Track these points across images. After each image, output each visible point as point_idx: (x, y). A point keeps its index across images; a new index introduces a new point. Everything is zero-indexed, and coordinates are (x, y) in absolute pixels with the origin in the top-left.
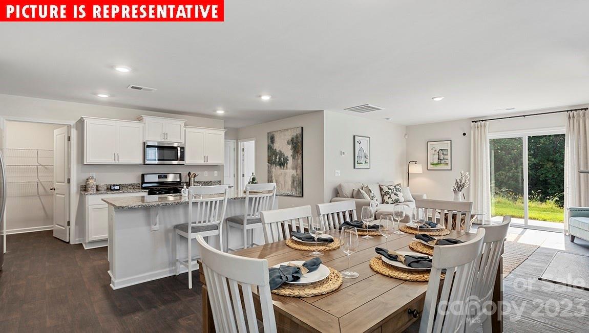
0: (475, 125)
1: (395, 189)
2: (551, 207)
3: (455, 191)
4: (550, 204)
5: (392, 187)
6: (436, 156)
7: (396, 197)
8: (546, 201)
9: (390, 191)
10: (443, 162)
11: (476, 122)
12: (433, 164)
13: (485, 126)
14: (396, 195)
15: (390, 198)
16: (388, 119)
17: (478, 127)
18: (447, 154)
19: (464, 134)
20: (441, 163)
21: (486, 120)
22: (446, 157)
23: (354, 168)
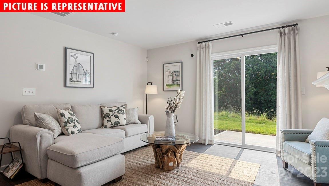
0: (200, 46)
1: (117, 111)
2: (263, 119)
3: (167, 113)
4: (263, 117)
5: (114, 109)
6: (170, 78)
7: (116, 120)
8: (261, 115)
9: (111, 113)
10: (176, 83)
11: (202, 42)
12: (167, 85)
13: (209, 47)
14: (117, 117)
15: (109, 121)
16: (113, 34)
17: (203, 48)
18: (179, 76)
19: (192, 55)
20: (174, 84)
21: (210, 41)
22: (178, 78)
23: (65, 86)
